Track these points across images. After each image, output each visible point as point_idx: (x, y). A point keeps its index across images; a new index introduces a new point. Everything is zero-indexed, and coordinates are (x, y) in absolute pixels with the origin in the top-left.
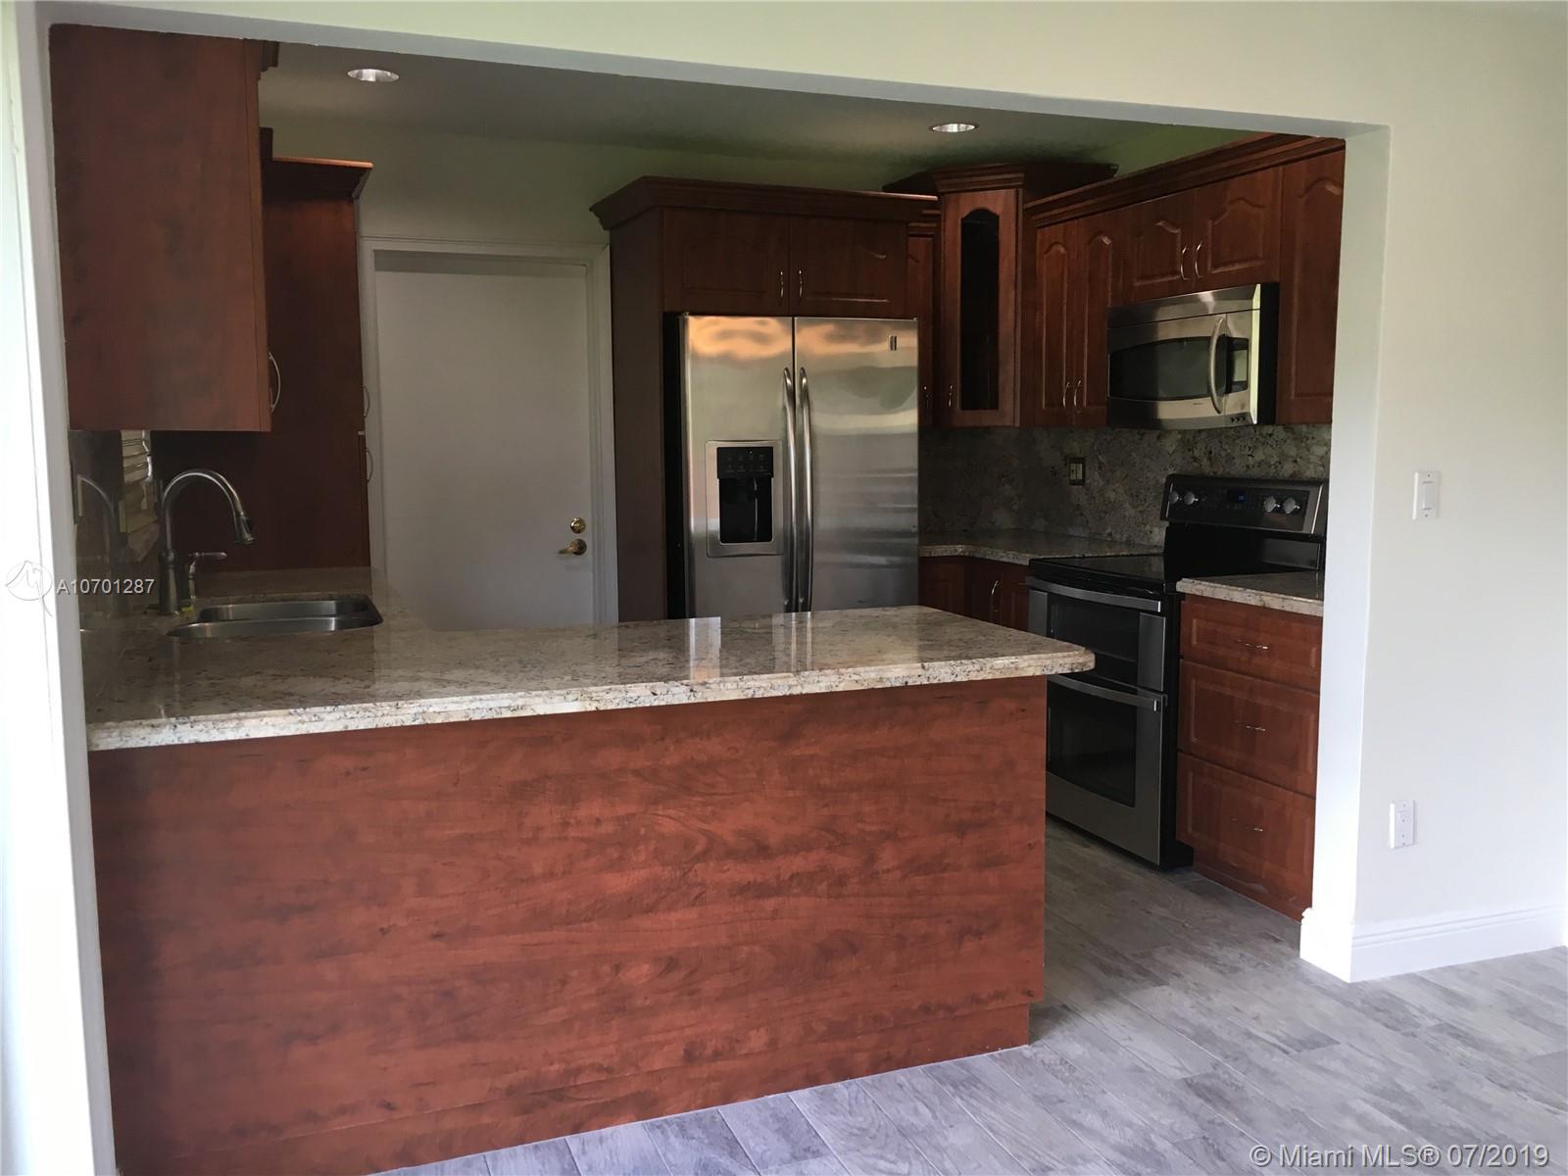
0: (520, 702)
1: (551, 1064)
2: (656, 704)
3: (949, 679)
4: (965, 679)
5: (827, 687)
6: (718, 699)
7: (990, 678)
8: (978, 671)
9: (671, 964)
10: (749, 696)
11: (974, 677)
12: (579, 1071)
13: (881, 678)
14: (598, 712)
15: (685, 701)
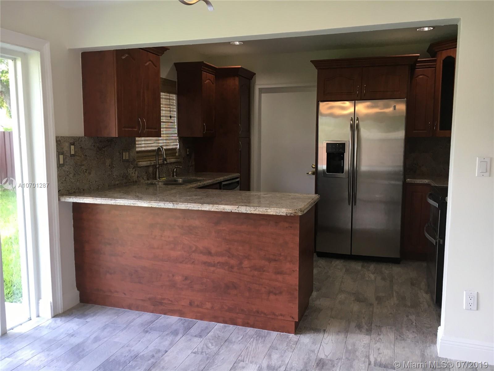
0: (135, 203)
1: (158, 295)
2: (165, 207)
3: (245, 212)
4: (250, 213)
5: (208, 209)
6: (180, 208)
7: (258, 213)
8: (254, 211)
9: (186, 278)
10: (188, 209)
11: (253, 212)
12: (164, 299)
13: (224, 209)
14: (151, 207)
15: (172, 208)
